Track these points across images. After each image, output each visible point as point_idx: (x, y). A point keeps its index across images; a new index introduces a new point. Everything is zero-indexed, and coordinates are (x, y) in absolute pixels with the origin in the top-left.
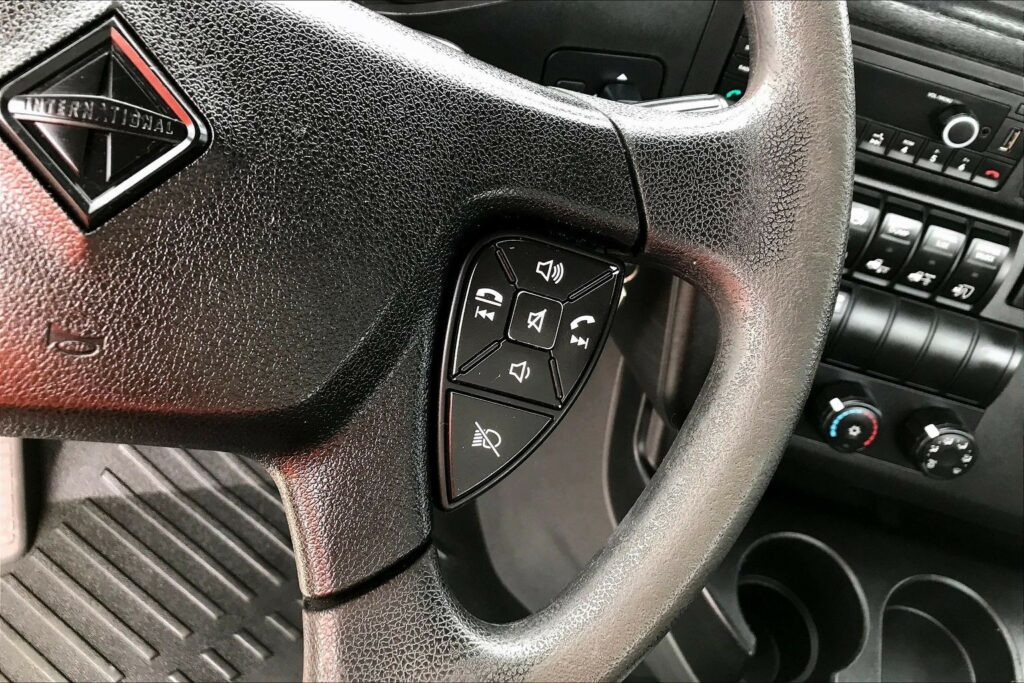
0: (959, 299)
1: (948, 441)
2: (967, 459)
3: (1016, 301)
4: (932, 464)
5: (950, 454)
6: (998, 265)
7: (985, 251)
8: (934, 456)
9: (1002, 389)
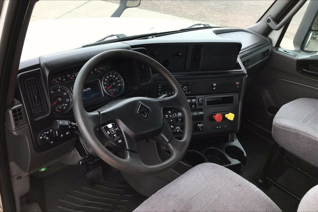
0: (193, 107)
1: (201, 125)
2: (204, 127)
3: (199, 105)
4: (201, 129)
5: (202, 127)
6: (195, 101)
7: (194, 100)
8: (200, 128)
9: (203, 117)
